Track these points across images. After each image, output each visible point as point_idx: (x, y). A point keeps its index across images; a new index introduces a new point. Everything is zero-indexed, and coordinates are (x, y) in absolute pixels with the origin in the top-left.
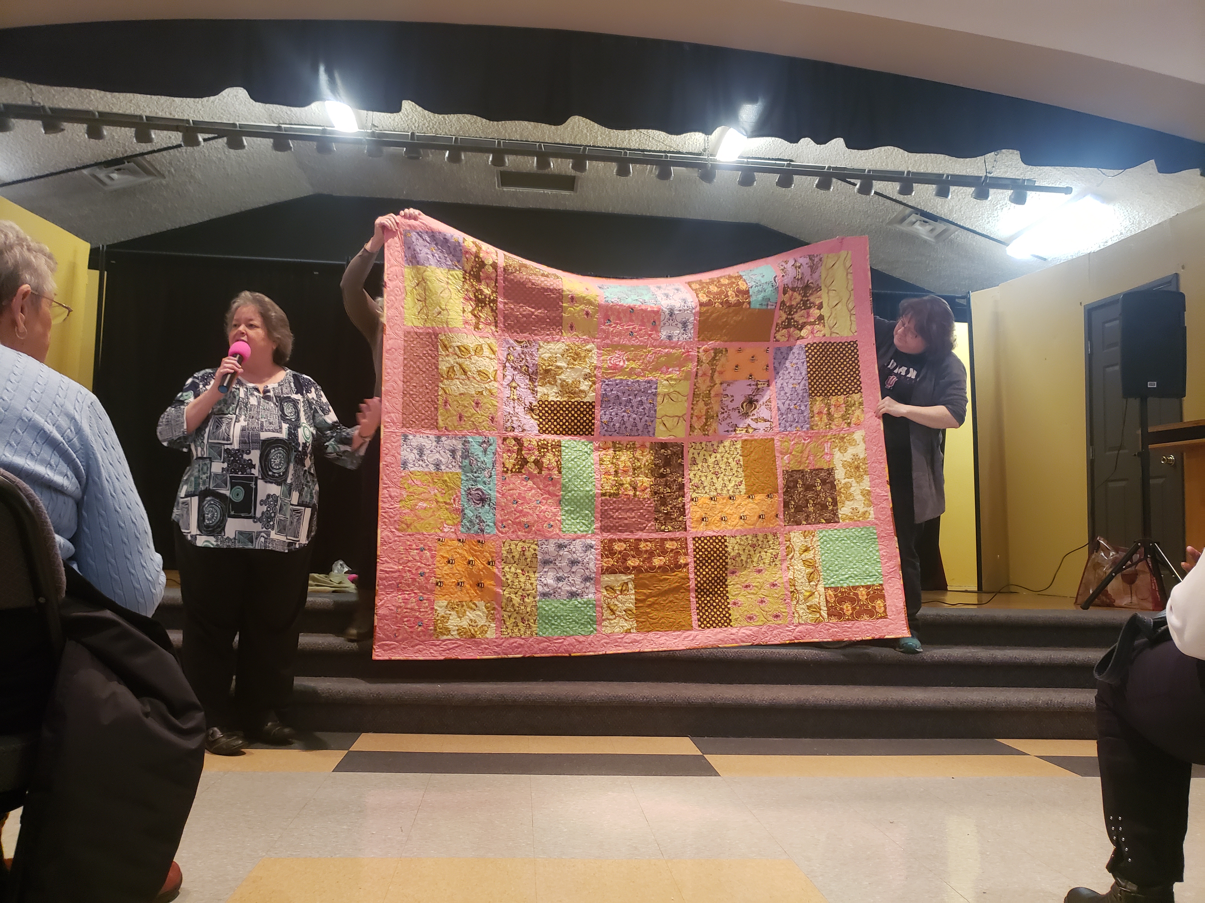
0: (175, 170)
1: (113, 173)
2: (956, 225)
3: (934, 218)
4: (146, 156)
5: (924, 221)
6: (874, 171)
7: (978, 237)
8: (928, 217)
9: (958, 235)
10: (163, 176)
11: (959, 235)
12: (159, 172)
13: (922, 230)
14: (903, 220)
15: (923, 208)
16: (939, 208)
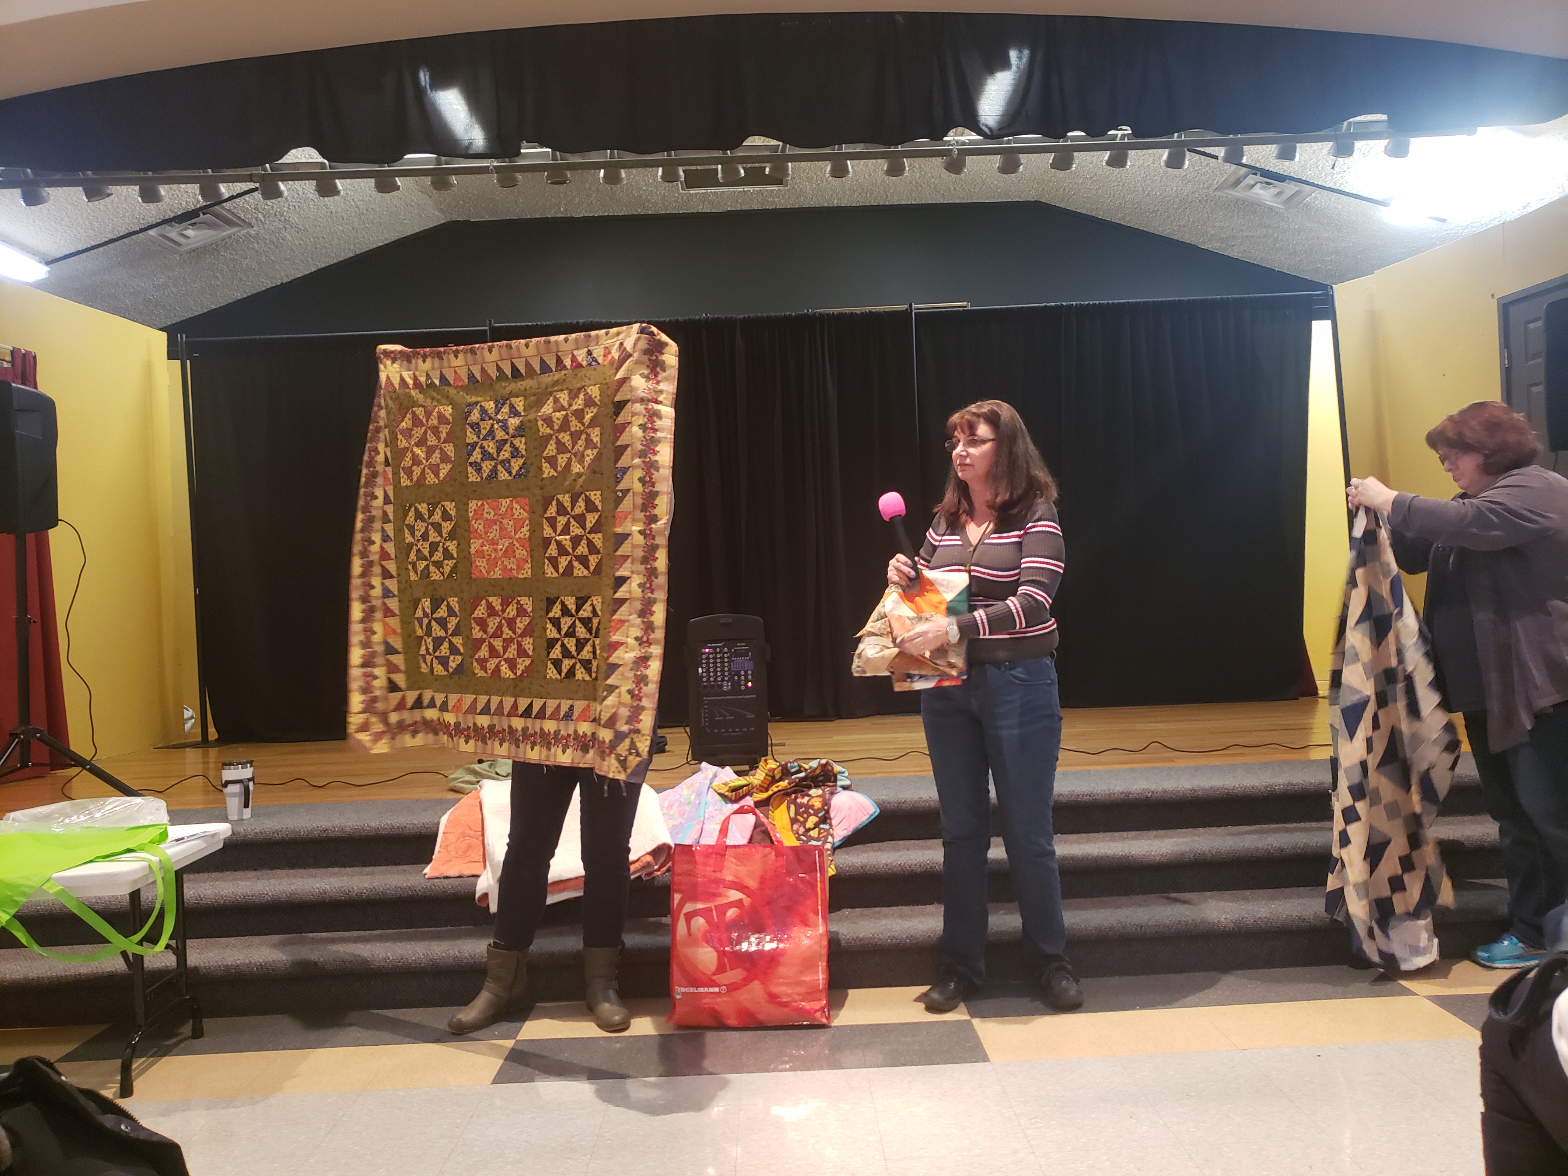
0: (264, 217)
1: (186, 229)
2: (1312, 184)
3: (1281, 178)
4: (225, 204)
5: (1266, 183)
7: (1345, 198)
8: (1272, 177)
9: (1316, 198)
10: (250, 225)
12: (243, 220)
13: (1264, 194)
14: (1237, 182)
15: (1263, 167)
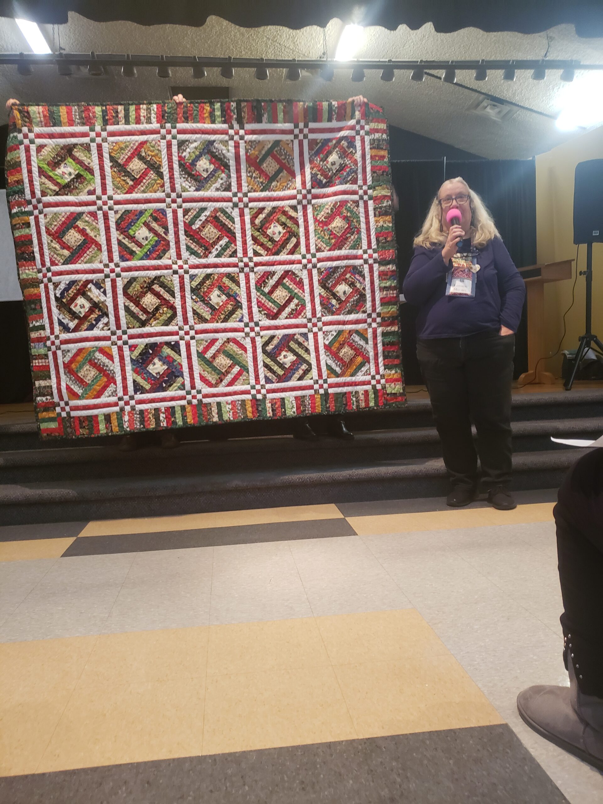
2: (518, 106)
3: (501, 101)
5: (493, 105)
6: (456, 62)
7: (534, 115)
8: (497, 101)
11: (520, 115)
13: (491, 112)
14: (478, 105)
15: (492, 94)
16: (505, 92)
